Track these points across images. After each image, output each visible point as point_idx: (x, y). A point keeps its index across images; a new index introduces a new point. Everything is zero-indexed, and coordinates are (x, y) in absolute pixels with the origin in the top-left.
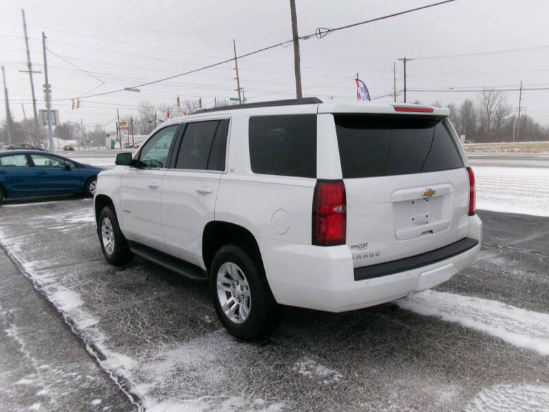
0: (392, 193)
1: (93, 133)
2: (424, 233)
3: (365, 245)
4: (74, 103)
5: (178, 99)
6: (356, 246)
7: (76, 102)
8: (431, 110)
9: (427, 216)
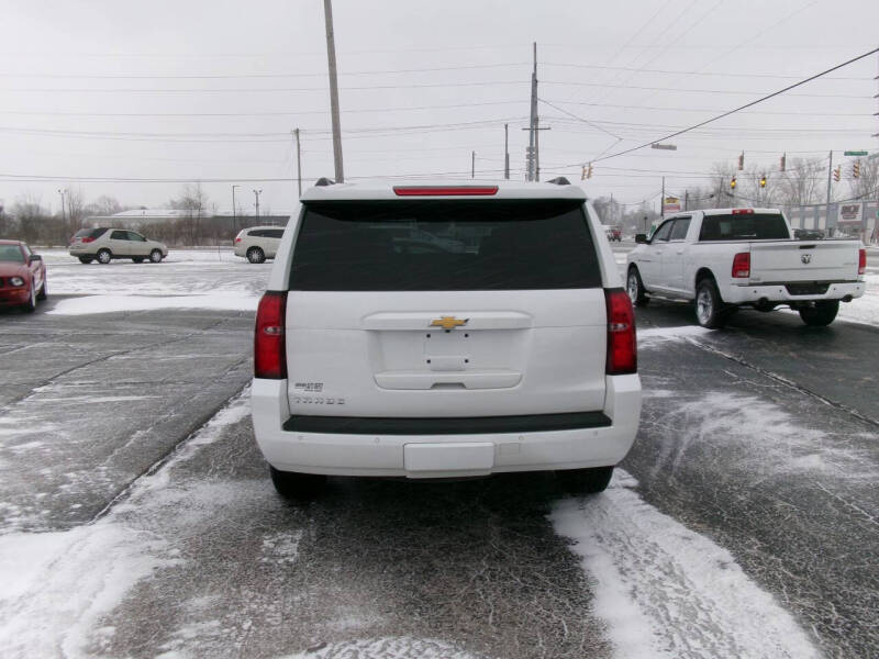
0: (364, 317)
1: (637, 214)
2: (436, 386)
3: (318, 386)
4: (584, 171)
5: (742, 159)
6: (304, 385)
7: (587, 168)
8: (494, 190)
9: (466, 361)
